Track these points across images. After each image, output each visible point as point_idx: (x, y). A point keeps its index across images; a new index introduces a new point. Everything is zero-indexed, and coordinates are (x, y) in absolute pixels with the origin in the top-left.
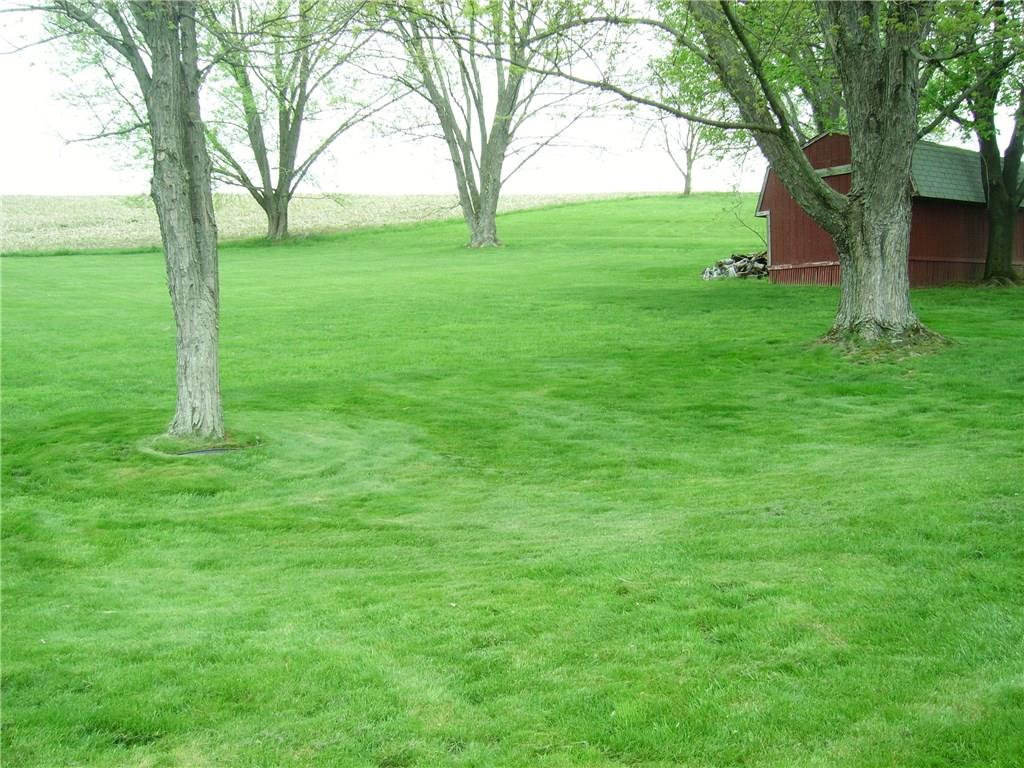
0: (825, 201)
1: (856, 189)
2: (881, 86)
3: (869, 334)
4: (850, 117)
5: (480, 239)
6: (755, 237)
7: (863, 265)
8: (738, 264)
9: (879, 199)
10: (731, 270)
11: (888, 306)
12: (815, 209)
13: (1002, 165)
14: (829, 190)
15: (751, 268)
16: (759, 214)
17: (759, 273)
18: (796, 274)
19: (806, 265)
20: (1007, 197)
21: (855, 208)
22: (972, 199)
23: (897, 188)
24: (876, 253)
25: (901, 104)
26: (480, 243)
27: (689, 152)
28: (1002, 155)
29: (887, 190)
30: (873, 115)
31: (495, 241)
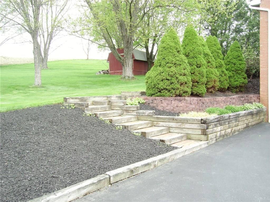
0: (120, 58)
1: (125, 57)
2: (128, 42)
3: (127, 78)
4: (124, 46)
5: (43, 67)
6: (106, 67)
7: (126, 68)
8: (103, 72)
9: (128, 58)
10: (102, 73)
11: (129, 74)
12: (119, 59)
13: (150, 54)
14: (121, 57)
15: (106, 73)
16: (107, 62)
17: (107, 73)
18: (114, 73)
19: (116, 71)
20: (151, 60)
21: (125, 59)
22: (145, 60)
23: (130, 57)
24: (128, 66)
25: (131, 45)
26: (44, 68)
27: (88, 49)
28: (150, 53)
29: (129, 57)
30: (127, 46)
31: (47, 68)
